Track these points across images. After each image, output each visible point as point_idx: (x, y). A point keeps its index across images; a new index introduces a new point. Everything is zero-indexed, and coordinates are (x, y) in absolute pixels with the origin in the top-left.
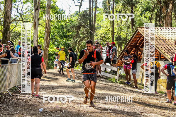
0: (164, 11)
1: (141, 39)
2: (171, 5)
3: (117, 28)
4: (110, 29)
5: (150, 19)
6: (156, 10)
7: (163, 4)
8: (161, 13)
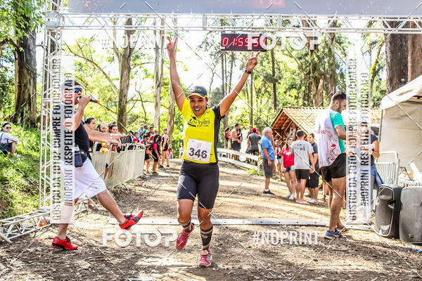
0: (313, 87)
1: (287, 121)
2: (321, 81)
3: (256, 109)
4: (248, 111)
5: (297, 98)
6: (303, 88)
7: (312, 80)
8: (310, 91)
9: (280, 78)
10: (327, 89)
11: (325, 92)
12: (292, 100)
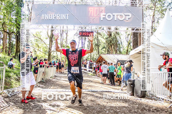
1: (102, 59)
8: (109, 49)
9: (100, 45)
10: (114, 48)
11: (114, 49)
12: (104, 52)
